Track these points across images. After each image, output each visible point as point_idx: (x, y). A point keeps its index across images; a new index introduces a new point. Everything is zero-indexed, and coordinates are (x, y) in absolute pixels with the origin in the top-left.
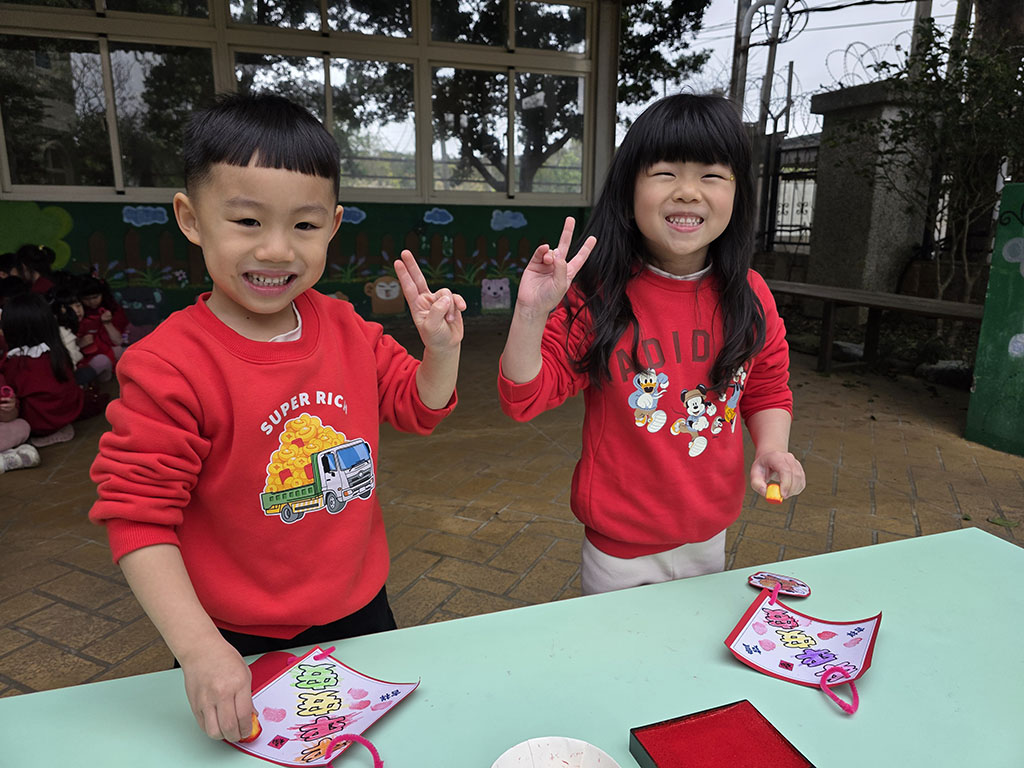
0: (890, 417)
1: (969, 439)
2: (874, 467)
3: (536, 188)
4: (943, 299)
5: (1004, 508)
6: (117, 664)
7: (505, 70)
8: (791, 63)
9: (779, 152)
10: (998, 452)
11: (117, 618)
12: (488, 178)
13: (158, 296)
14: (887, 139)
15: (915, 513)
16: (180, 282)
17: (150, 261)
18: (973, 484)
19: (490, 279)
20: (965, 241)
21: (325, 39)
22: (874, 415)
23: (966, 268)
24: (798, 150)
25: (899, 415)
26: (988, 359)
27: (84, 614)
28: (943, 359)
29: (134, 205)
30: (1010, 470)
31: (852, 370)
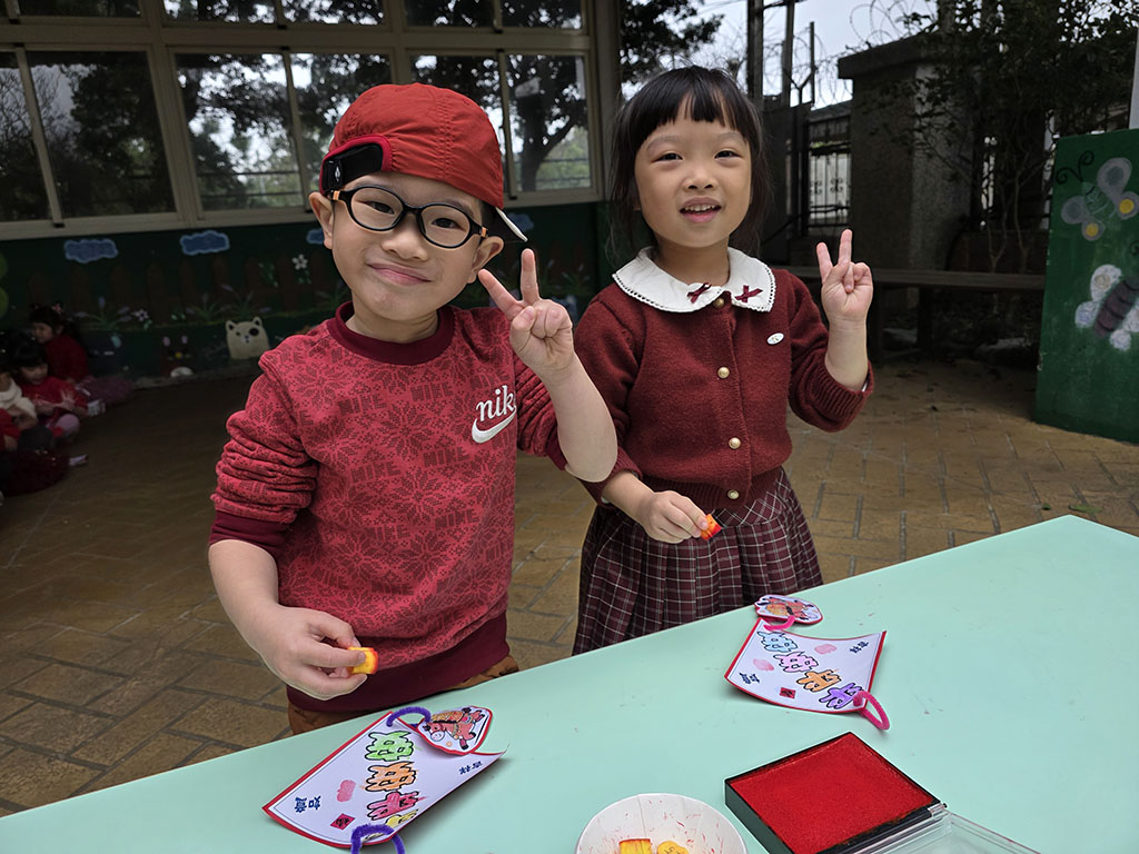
0: (952, 406)
1: (1039, 422)
2: (941, 462)
3: (541, 186)
4: (996, 272)
5: (1084, 493)
6: (116, 764)
7: (493, 54)
8: (812, 24)
9: (807, 125)
10: (1071, 433)
11: (109, 712)
13: (116, 341)
14: (924, 100)
15: (990, 508)
16: (142, 324)
17: (102, 302)
18: (1049, 471)
20: (1016, 206)
21: (282, 32)
22: (937, 406)
23: (1019, 236)
24: (827, 122)
25: (963, 403)
26: (1054, 332)
27: (69, 712)
28: (1003, 338)
29: (77, 238)
30: (1086, 451)
31: (907, 358)
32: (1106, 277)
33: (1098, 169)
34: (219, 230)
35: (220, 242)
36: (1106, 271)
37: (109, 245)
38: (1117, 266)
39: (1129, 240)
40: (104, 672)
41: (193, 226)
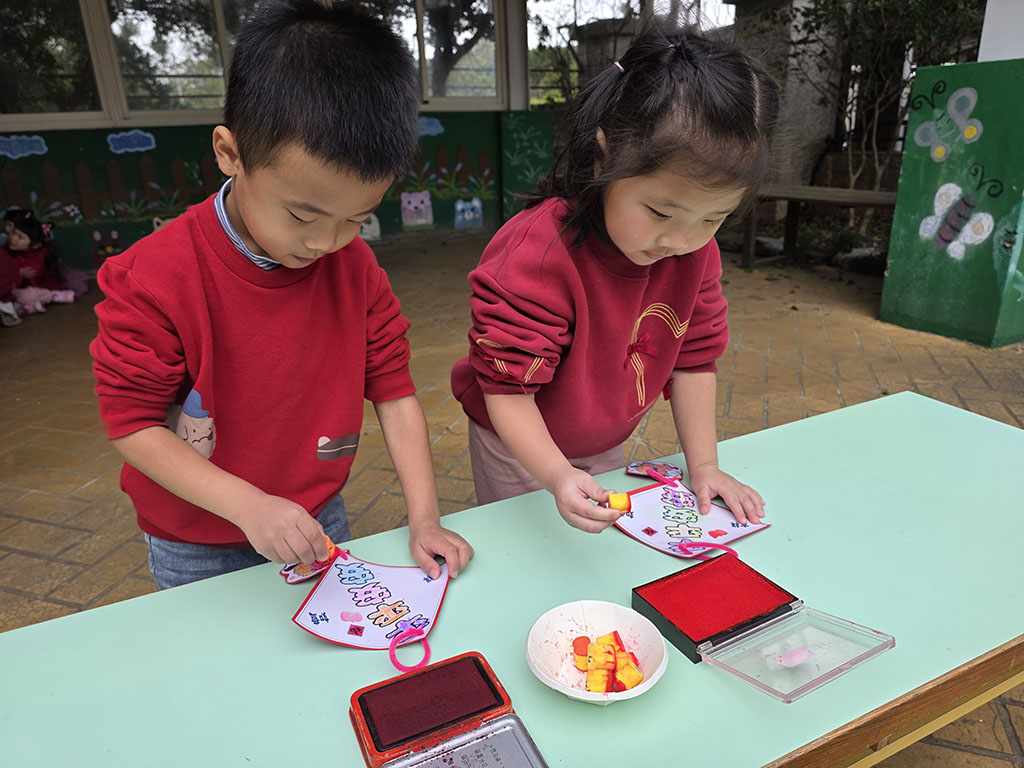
0: (812, 306)
1: (883, 320)
2: (800, 353)
3: (452, 93)
4: (856, 187)
5: (916, 381)
10: (909, 331)
15: (839, 392)
16: (73, 219)
17: (34, 196)
18: (889, 362)
19: (410, 192)
20: (875, 131)
22: (797, 306)
23: (876, 157)
25: (820, 303)
26: (902, 243)
27: (42, 561)
28: (857, 247)
29: (6, 134)
30: (921, 346)
31: (774, 264)
32: (948, 194)
33: (949, 97)
34: (145, 129)
35: (147, 141)
36: (949, 189)
37: (37, 141)
38: (959, 184)
39: (970, 162)
40: (69, 527)
41: (119, 126)
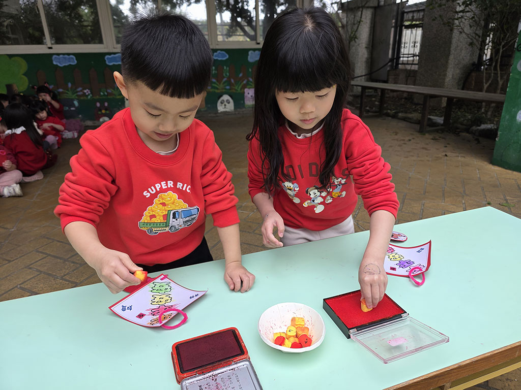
0: (454, 155)
1: (494, 164)
2: (445, 180)
4: (486, 92)
5: (508, 198)
9: (403, 13)
10: (508, 171)
12: (246, 34)
13: (76, 103)
14: (461, 4)
15: (463, 202)
16: (87, 96)
17: (70, 85)
18: (494, 187)
19: (249, 88)
20: (499, 60)
22: (448, 154)
23: (499, 75)
24: (413, 12)
25: (460, 153)
26: (507, 123)
27: (61, 261)
28: (484, 124)
29: (58, 54)
30: (513, 179)
31: (437, 131)
41: (111, 51)
